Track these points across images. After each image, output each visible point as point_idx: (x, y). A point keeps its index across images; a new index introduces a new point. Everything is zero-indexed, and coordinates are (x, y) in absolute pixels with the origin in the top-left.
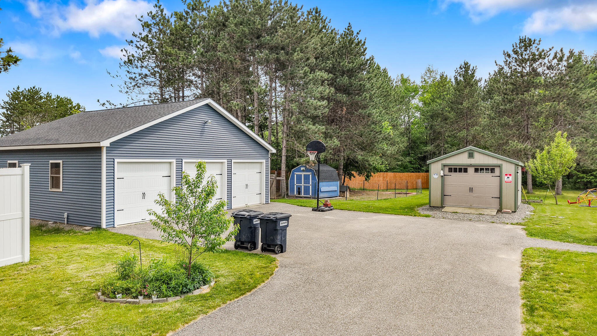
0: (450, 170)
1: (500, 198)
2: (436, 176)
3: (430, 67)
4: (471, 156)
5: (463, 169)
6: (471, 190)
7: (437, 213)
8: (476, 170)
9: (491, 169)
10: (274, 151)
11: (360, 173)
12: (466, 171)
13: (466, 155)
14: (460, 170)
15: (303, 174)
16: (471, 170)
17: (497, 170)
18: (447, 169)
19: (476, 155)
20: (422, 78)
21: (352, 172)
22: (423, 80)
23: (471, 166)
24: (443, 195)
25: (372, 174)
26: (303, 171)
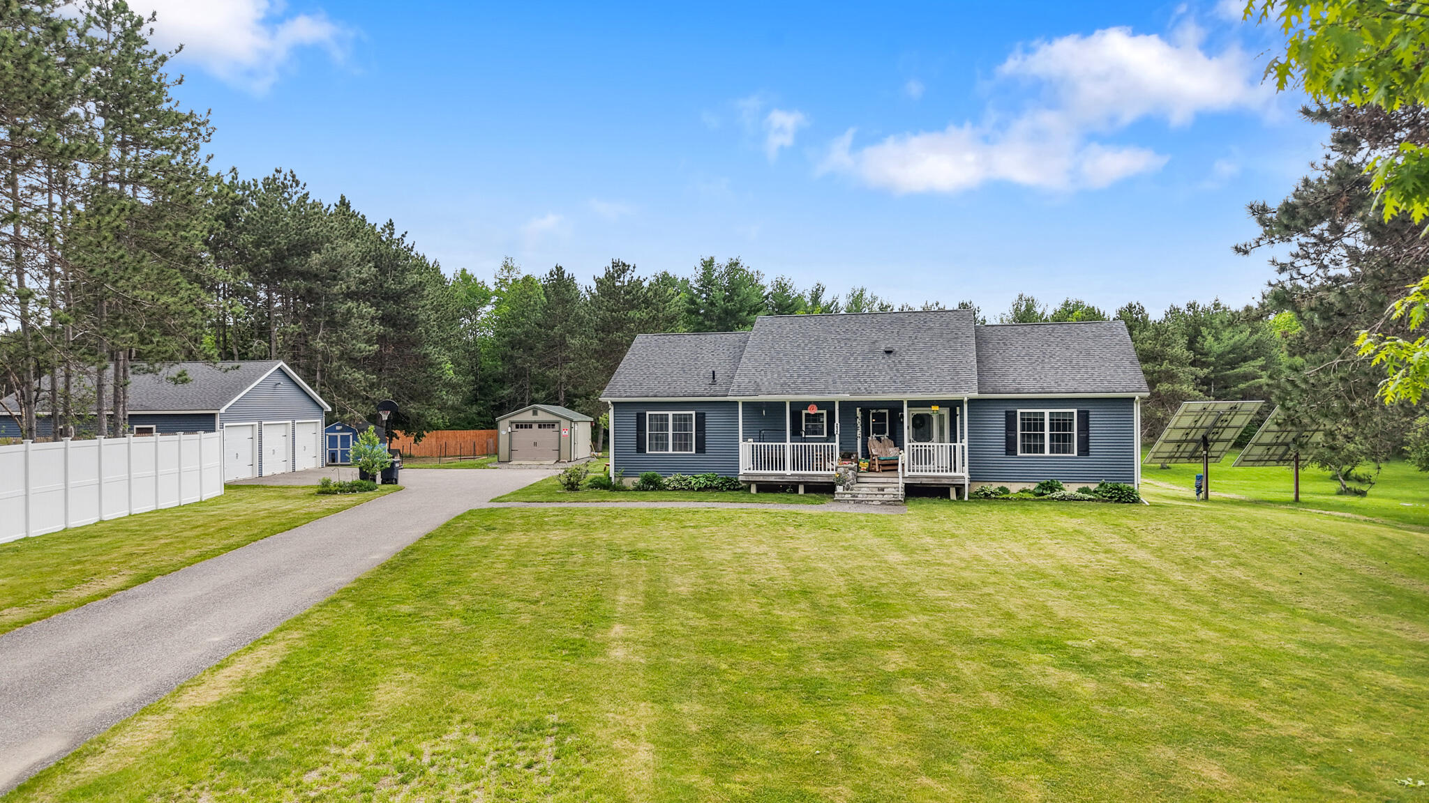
0: (517, 427)
1: (559, 450)
2: (504, 433)
3: (509, 261)
4: (535, 413)
5: (528, 425)
6: (535, 444)
7: (505, 465)
8: (540, 427)
9: (551, 425)
10: (330, 409)
11: (408, 432)
12: (531, 427)
13: (531, 412)
14: (526, 427)
15: (339, 435)
16: (535, 426)
17: (557, 425)
18: (514, 426)
19: (539, 412)
20: (496, 277)
21: (395, 432)
22: (498, 281)
23: (535, 422)
24: (511, 450)
25: (425, 433)
26: (338, 431)
